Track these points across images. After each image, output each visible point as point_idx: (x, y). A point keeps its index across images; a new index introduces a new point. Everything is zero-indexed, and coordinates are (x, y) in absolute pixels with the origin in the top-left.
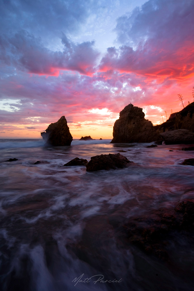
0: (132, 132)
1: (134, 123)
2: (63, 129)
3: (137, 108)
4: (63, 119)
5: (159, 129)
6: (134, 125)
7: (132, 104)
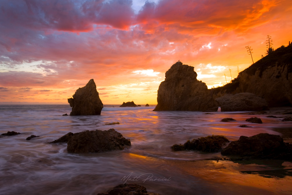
0: (180, 97)
1: (183, 86)
2: (91, 95)
3: (187, 66)
4: (91, 83)
5: (220, 92)
6: (183, 87)
7: (180, 62)
